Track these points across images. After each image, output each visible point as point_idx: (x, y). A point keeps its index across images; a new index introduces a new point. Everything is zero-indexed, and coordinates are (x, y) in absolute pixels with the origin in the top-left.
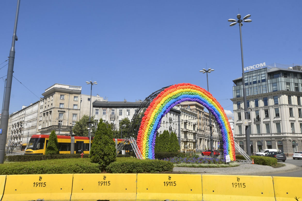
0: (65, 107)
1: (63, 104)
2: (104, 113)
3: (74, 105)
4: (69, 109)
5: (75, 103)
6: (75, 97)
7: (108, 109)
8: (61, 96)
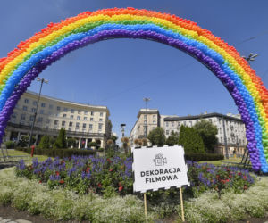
0: (148, 123)
1: (146, 121)
2: (173, 125)
3: (154, 121)
4: (150, 124)
6: (154, 116)
7: (175, 122)
8: (145, 116)
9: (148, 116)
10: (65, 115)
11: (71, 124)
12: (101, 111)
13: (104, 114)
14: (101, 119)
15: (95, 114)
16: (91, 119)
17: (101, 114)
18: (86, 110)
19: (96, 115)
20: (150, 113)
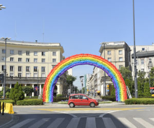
0: (113, 61)
1: (110, 58)
2: (143, 63)
3: (120, 58)
4: (116, 62)
5: (120, 56)
6: (120, 51)
7: (146, 59)
8: (108, 52)
9: (112, 52)
10: (12, 59)
11: (20, 68)
12: (53, 49)
13: (58, 53)
14: (54, 60)
15: (46, 53)
16: (43, 60)
17: (54, 54)
18: (36, 50)
19: (48, 55)
20: (115, 48)
